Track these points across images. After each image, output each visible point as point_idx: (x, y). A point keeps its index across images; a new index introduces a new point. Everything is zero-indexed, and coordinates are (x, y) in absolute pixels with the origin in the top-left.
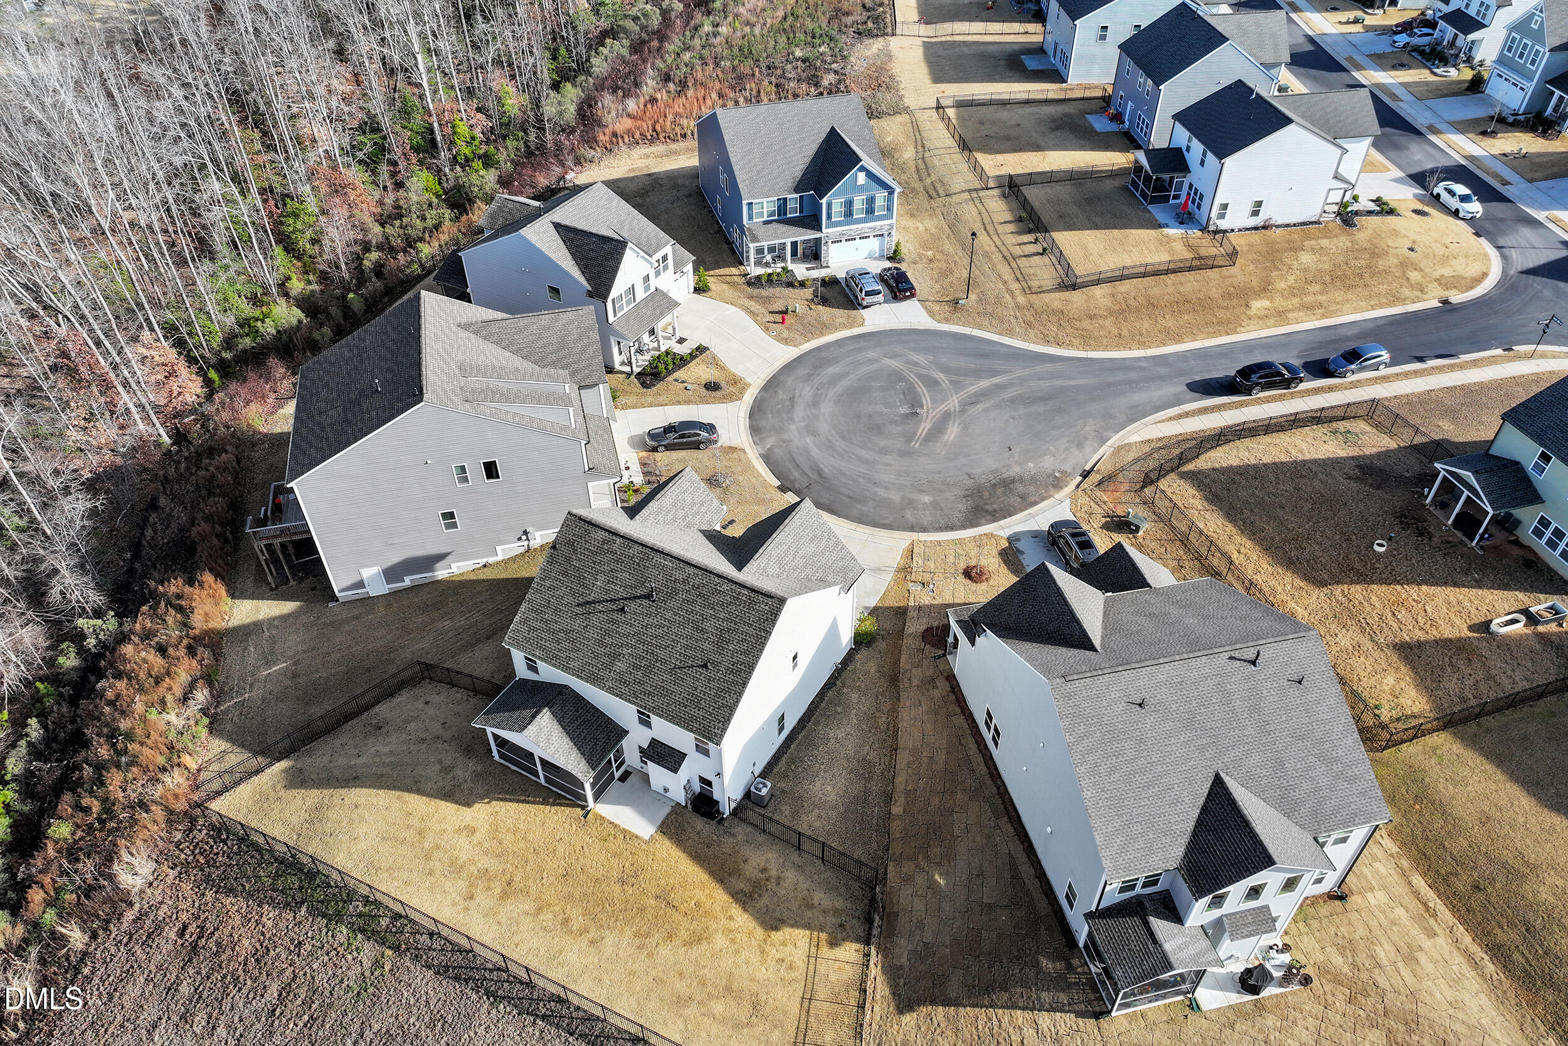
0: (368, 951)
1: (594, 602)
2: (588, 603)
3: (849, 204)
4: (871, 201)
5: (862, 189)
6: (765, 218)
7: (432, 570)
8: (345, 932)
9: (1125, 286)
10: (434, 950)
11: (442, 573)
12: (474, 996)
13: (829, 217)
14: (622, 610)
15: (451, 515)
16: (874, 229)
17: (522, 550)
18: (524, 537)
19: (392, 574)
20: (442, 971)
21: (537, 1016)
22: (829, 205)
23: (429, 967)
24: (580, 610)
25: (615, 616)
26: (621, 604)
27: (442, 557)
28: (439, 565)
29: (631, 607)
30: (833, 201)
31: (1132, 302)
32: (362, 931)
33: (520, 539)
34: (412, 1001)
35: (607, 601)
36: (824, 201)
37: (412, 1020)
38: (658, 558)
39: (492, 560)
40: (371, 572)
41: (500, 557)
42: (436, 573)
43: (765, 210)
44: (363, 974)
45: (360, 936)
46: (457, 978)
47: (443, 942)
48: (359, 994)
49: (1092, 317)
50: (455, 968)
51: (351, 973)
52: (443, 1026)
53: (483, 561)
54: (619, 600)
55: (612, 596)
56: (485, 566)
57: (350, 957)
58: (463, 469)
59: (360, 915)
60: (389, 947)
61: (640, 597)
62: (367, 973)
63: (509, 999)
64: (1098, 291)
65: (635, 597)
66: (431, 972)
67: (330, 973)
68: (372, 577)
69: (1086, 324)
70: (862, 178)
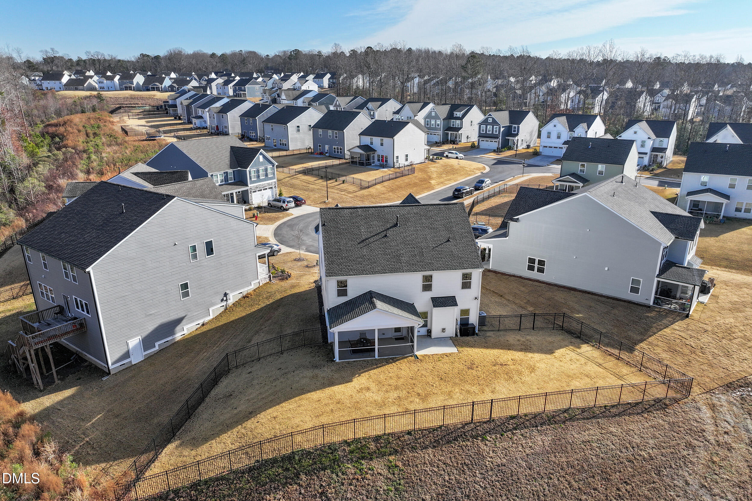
0: (378, 465)
1: (367, 239)
2: (363, 241)
3: (258, 171)
4: (266, 170)
5: (262, 164)
6: (219, 183)
7: (173, 333)
8: (349, 466)
9: (386, 184)
10: (419, 438)
11: (178, 336)
12: (469, 443)
13: (250, 178)
14: (386, 236)
15: (185, 286)
16: (269, 184)
17: (222, 309)
18: (225, 298)
19: (147, 342)
20: (436, 444)
21: (510, 430)
22: (250, 172)
23: (426, 448)
24: (361, 245)
25: (384, 240)
26: (383, 234)
27: (178, 321)
28: (178, 328)
29: (390, 233)
30: (251, 170)
31: (392, 187)
32: (363, 458)
33: (222, 300)
34: (436, 470)
35: (374, 236)
36: (248, 169)
37: (447, 478)
38: (386, 210)
39: (207, 319)
40: (134, 342)
41: (211, 317)
42: (175, 336)
43: (219, 179)
44: (387, 478)
45: (363, 462)
46: (449, 442)
47: (420, 432)
48: (396, 489)
49: (383, 194)
50: (441, 439)
51: (379, 483)
52: (469, 468)
53: (201, 322)
54: (380, 233)
55: (375, 233)
56: (203, 325)
57: (368, 476)
58: (194, 248)
59: (351, 452)
60: (390, 454)
61: (391, 228)
62: (390, 476)
63: (489, 432)
64: (378, 187)
65: (388, 229)
66: (430, 450)
67: (364, 492)
68: (135, 347)
69: (383, 196)
70: (261, 159)
